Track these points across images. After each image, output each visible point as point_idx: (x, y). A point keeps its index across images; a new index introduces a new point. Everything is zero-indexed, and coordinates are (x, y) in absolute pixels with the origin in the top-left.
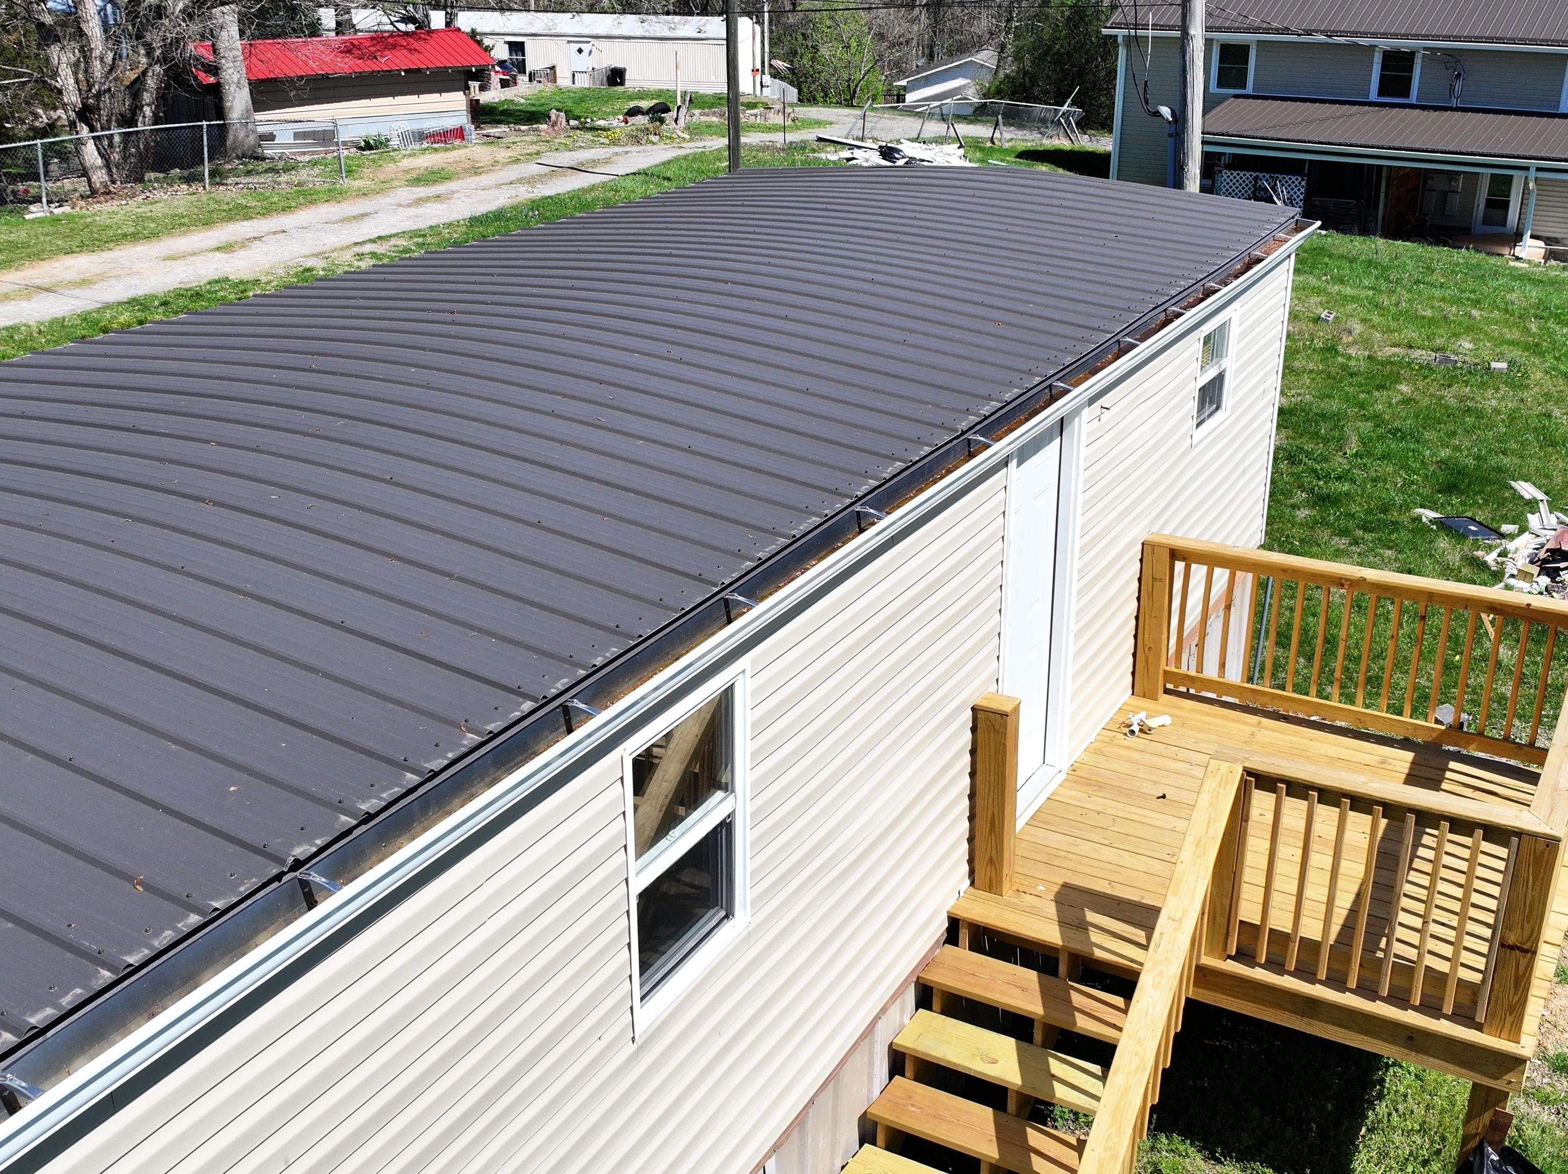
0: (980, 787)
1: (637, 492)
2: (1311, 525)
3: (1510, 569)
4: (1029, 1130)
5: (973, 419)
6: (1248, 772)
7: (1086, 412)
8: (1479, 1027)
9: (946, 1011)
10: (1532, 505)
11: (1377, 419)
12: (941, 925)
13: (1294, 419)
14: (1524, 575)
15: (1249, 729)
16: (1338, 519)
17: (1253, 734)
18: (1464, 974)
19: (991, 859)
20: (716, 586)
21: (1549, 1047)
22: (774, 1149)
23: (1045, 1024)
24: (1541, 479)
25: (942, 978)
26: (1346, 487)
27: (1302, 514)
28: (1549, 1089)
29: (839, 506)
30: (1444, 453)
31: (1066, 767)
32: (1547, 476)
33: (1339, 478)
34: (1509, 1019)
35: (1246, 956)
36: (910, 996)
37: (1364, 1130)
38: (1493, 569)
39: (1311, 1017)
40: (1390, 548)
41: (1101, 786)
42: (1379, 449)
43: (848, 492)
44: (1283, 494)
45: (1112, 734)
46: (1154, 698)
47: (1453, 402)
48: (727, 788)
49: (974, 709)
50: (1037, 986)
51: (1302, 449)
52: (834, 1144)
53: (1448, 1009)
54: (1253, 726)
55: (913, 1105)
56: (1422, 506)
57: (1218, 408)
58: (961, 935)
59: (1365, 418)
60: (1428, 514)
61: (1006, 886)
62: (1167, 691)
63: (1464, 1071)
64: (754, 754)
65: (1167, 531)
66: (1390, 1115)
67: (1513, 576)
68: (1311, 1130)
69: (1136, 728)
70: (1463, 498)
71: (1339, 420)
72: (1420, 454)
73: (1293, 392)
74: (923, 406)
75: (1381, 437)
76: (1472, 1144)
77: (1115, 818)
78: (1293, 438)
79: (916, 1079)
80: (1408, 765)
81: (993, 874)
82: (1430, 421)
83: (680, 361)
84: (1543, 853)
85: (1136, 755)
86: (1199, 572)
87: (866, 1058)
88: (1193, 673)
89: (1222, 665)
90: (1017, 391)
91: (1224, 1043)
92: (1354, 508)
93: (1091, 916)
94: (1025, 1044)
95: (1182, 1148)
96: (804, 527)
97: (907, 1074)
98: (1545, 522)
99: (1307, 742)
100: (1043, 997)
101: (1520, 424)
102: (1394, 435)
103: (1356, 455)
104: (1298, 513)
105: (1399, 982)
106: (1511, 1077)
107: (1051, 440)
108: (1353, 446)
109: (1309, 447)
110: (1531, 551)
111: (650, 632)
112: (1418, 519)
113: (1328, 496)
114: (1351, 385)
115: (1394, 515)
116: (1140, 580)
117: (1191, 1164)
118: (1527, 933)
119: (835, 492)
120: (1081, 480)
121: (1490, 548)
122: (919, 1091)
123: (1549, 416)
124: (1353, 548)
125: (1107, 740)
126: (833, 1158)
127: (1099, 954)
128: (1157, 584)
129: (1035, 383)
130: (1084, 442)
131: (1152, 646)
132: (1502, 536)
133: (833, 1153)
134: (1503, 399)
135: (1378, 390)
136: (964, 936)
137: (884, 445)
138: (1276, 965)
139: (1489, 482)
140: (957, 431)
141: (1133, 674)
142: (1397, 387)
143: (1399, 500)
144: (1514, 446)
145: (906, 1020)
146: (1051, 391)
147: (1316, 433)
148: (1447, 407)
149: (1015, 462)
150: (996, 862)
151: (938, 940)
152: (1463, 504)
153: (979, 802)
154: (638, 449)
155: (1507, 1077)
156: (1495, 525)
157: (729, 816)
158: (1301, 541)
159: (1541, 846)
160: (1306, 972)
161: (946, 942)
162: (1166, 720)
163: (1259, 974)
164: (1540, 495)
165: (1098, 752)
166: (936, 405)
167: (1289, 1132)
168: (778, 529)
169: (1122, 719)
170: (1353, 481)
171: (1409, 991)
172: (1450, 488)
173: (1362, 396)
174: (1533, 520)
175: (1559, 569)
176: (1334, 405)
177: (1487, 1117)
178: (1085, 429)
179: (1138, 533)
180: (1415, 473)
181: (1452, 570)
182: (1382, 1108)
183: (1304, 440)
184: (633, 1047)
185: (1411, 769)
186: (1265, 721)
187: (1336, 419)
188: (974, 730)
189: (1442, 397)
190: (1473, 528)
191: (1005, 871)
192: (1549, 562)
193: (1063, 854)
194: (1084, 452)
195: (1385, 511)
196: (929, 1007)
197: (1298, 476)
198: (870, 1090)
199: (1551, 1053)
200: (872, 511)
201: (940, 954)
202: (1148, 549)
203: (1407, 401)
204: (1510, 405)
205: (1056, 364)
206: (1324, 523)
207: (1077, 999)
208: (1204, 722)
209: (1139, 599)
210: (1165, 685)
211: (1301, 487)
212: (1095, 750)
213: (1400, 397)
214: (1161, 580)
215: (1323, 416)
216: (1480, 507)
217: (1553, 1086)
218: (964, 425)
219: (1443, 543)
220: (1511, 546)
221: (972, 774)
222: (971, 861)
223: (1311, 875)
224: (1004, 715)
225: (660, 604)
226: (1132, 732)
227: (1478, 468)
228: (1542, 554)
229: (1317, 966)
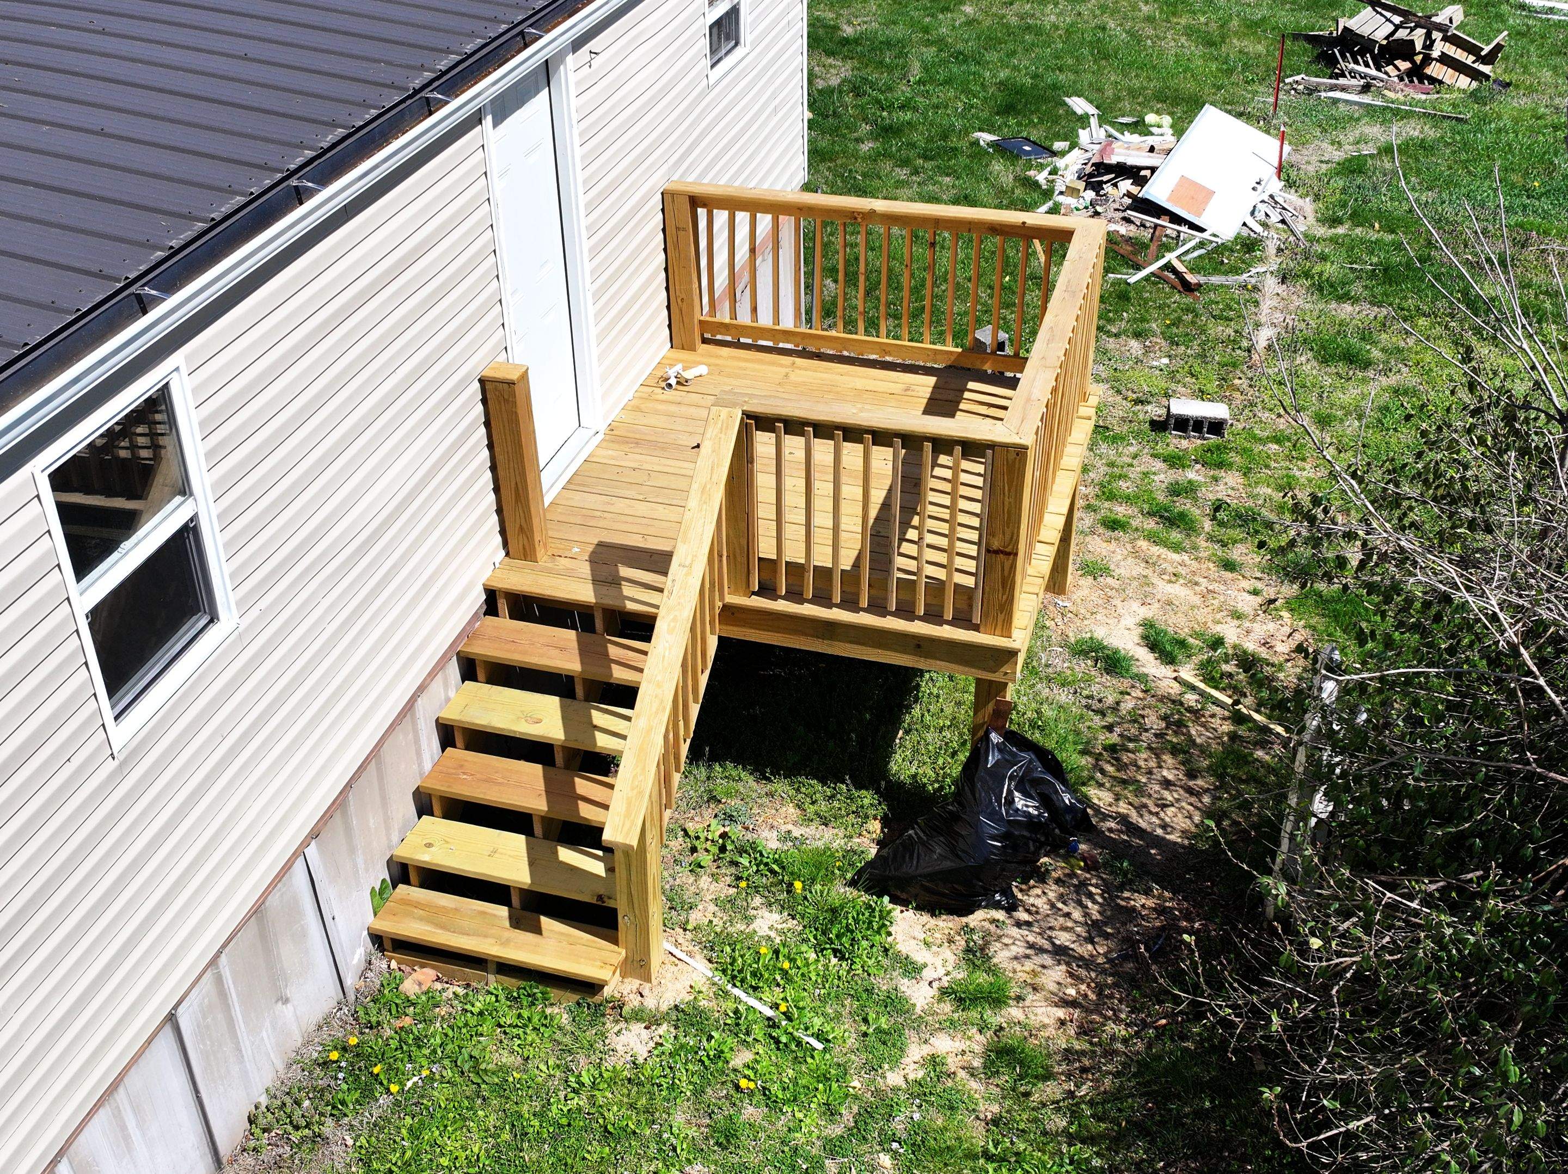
0: (500, 458)
1: (36, 185)
2: (875, 157)
3: (1060, 186)
4: (577, 780)
5: (428, 75)
6: (747, 415)
7: (570, 58)
8: (976, 628)
9: (492, 680)
10: (1083, 121)
11: (940, 43)
12: (477, 598)
13: (859, 49)
14: (1072, 191)
15: (784, 370)
16: (899, 150)
17: (787, 375)
18: (960, 579)
19: (521, 528)
20: (119, 281)
21: (1071, 634)
22: (314, 834)
23: (585, 681)
24: (1094, 94)
25: (484, 649)
26: (908, 116)
27: (866, 147)
28: (1069, 672)
29: (268, 182)
30: (1003, 74)
31: (603, 427)
32: (1099, 90)
33: (902, 107)
34: (1001, 617)
35: (767, 590)
36: (453, 670)
37: (901, 732)
38: (1044, 187)
39: (831, 639)
40: (948, 175)
41: (637, 443)
42: (942, 75)
43: (280, 166)
44: (847, 128)
45: (651, 389)
46: (692, 349)
47: (1014, 20)
48: (184, 490)
49: (482, 381)
50: (575, 644)
51: (866, 79)
52: (387, 820)
53: (949, 615)
54: (787, 367)
55: (464, 773)
56: (981, 130)
57: (737, 44)
58: (499, 605)
59: (928, 43)
60: (986, 138)
61: (540, 552)
62: (705, 341)
63: (967, 669)
64: (208, 455)
65: (691, 179)
66: (923, 716)
67: (1061, 193)
68: (851, 739)
69: (673, 381)
70: (1020, 118)
71: (904, 47)
72: (980, 76)
73: (859, 20)
74: (375, 65)
75: (944, 62)
76: (981, 733)
77: (649, 473)
78: (858, 69)
79: (467, 748)
80: (930, 390)
81: (526, 542)
82: (991, 42)
83: (103, 32)
84: (1014, 462)
85: (673, 408)
86: (721, 217)
87: (411, 736)
88: (727, 320)
89: (754, 310)
90: (480, 42)
91: (777, 671)
92: (915, 137)
93: (625, 571)
94: (569, 701)
95: (734, 773)
96: (226, 209)
97: (458, 744)
98: (1095, 136)
99: (838, 377)
100: (581, 655)
101: (1076, 37)
102: (957, 58)
103: (919, 82)
104: (862, 146)
105: (905, 596)
106: (1007, 669)
107: (537, 92)
108: (916, 72)
109: (873, 77)
110: (1080, 166)
111: (39, 339)
112: (976, 143)
113: (891, 127)
114: (916, 8)
115: (954, 142)
116: (664, 230)
117: (744, 787)
118: (1008, 537)
119: (265, 167)
120: (576, 132)
121: (1041, 167)
122: (469, 758)
123: (1104, 29)
124: (914, 178)
125: (646, 396)
126: (388, 836)
127: (630, 606)
128: (681, 233)
129: (501, 31)
130: (573, 93)
131: (684, 296)
132: (1054, 154)
133: (388, 829)
134: (1061, 14)
135: (942, 12)
136: (503, 606)
137: (324, 111)
138: (795, 595)
139: (1046, 100)
140: (408, 90)
141: (670, 326)
142: (963, 8)
143: (958, 125)
144: (1070, 62)
145: (452, 694)
146: (524, 38)
147: (881, 63)
148: (1007, 26)
149: (489, 118)
150: (526, 530)
151: (476, 613)
152: (1019, 124)
153: (501, 473)
154: (43, 136)
155: (1003, 669)
156: (1048, 143)
157: (192, 520)
158: (864, 175)
159: (1012, 456)
160: (822, 598)
161: (485, 614)
162: (703, 370)
163: (782, 606)
164: (1091, 110)
165: (637, 409)
166: (388, 63)
167: (831, 744)
168: (194, 213)
169: (659, 374)
170: (915, 109)
171: (913, 603)
172: (1008, 109)
173: (927, 20)
174: (1084, 136)
175: (1102, 182)
176: (899, 31)
177: (991, 707)
178: (573, 78)
179: (658, 181)
180: (975, 96)
181: (1006, 192)
182: (917, 711)
183: (869, 70)
184: (111, 765)
185: (932, 393)
186: (799, 361)
187: (900, 47)
188: (484, 401)
189: (1004, 16)
190: (1027, 148)
191: (537, 537)
192: (1094, 176)
193: (599, 514)
194: (574, 102)
195: (945, 137)
196: (475, 679)
197: (863, 108)
198: (420, 764)
199: (1072, 640)
200: (310, 184)
201: (481, 626)
202: (668, 197)
203: (970, 22)
204: (1068, 19)
205: (527, 9)
206: (887, 155)
207: (613, 651)
208: (740, 368)
209: (665, 250)
210: (702, 335)
211: (865, 120)
212: (634, 408)
213: (963, 19)
214: (684, 230)
215: (888, 44)
216: (1035, 126)
217: (1072, 669)
218: (417, 83)
219: (997, 166)
220: (1060, 163)
221: (490, 446)
222: (503, 532)
223: (845, 507)
224: (511, 383)
225: (52, 307)
226: (670, 386)
227: (1034, 86)
228: (1088, 169)
229: (831, 591)
